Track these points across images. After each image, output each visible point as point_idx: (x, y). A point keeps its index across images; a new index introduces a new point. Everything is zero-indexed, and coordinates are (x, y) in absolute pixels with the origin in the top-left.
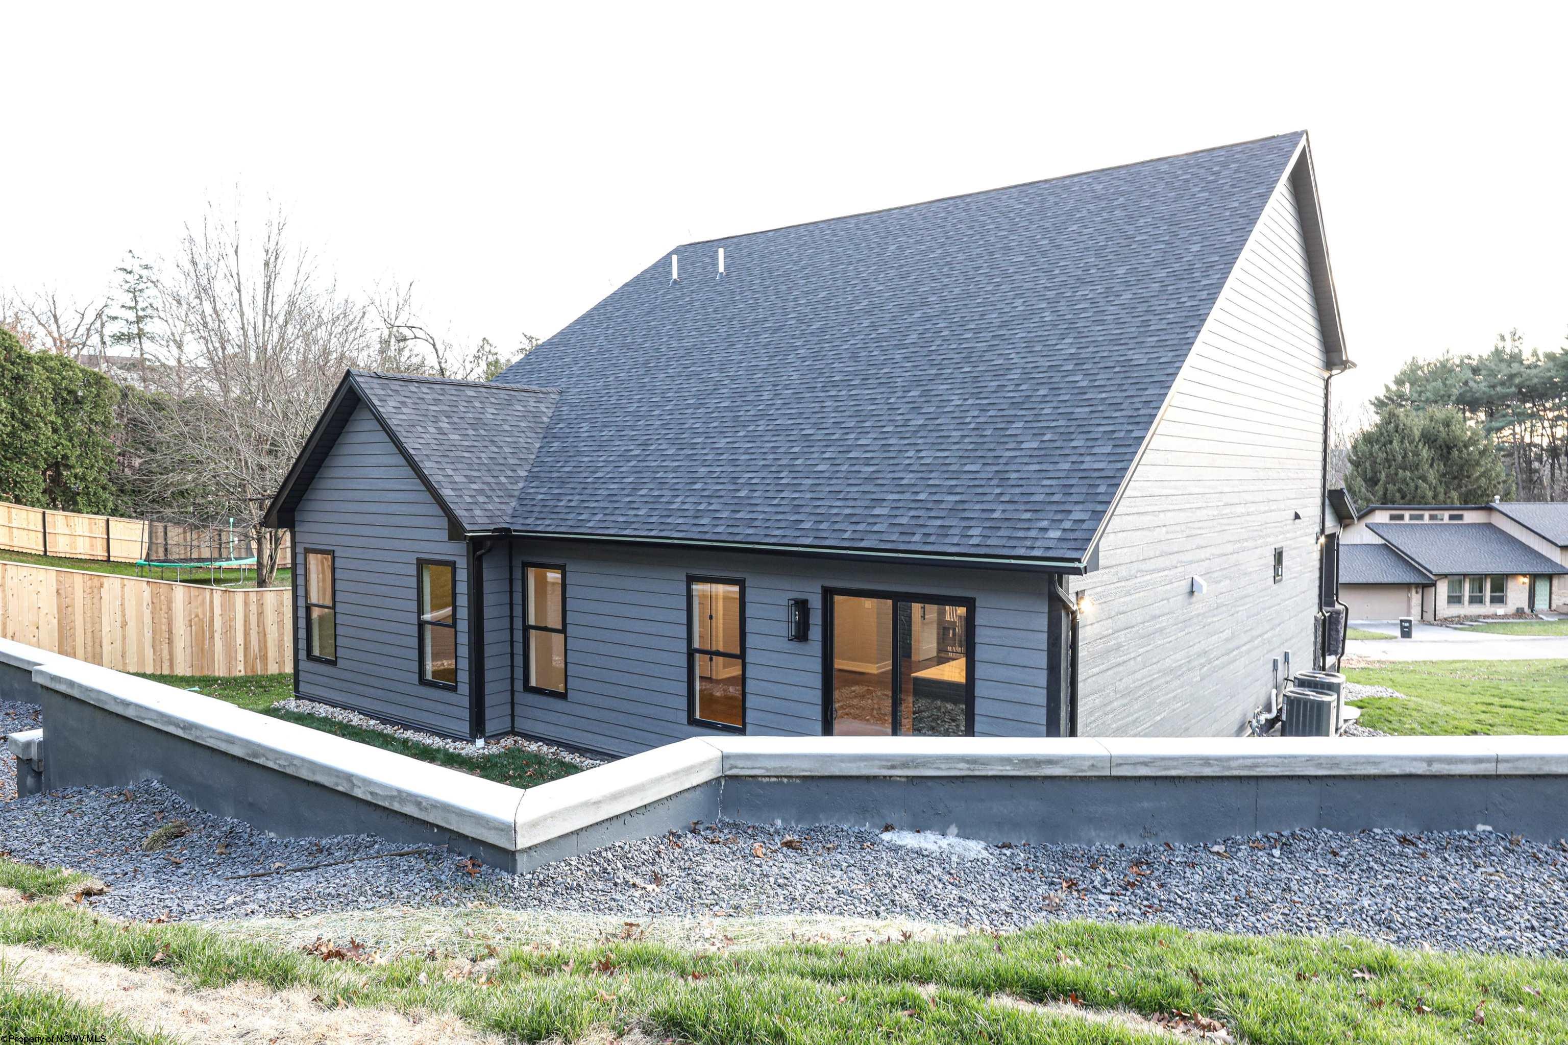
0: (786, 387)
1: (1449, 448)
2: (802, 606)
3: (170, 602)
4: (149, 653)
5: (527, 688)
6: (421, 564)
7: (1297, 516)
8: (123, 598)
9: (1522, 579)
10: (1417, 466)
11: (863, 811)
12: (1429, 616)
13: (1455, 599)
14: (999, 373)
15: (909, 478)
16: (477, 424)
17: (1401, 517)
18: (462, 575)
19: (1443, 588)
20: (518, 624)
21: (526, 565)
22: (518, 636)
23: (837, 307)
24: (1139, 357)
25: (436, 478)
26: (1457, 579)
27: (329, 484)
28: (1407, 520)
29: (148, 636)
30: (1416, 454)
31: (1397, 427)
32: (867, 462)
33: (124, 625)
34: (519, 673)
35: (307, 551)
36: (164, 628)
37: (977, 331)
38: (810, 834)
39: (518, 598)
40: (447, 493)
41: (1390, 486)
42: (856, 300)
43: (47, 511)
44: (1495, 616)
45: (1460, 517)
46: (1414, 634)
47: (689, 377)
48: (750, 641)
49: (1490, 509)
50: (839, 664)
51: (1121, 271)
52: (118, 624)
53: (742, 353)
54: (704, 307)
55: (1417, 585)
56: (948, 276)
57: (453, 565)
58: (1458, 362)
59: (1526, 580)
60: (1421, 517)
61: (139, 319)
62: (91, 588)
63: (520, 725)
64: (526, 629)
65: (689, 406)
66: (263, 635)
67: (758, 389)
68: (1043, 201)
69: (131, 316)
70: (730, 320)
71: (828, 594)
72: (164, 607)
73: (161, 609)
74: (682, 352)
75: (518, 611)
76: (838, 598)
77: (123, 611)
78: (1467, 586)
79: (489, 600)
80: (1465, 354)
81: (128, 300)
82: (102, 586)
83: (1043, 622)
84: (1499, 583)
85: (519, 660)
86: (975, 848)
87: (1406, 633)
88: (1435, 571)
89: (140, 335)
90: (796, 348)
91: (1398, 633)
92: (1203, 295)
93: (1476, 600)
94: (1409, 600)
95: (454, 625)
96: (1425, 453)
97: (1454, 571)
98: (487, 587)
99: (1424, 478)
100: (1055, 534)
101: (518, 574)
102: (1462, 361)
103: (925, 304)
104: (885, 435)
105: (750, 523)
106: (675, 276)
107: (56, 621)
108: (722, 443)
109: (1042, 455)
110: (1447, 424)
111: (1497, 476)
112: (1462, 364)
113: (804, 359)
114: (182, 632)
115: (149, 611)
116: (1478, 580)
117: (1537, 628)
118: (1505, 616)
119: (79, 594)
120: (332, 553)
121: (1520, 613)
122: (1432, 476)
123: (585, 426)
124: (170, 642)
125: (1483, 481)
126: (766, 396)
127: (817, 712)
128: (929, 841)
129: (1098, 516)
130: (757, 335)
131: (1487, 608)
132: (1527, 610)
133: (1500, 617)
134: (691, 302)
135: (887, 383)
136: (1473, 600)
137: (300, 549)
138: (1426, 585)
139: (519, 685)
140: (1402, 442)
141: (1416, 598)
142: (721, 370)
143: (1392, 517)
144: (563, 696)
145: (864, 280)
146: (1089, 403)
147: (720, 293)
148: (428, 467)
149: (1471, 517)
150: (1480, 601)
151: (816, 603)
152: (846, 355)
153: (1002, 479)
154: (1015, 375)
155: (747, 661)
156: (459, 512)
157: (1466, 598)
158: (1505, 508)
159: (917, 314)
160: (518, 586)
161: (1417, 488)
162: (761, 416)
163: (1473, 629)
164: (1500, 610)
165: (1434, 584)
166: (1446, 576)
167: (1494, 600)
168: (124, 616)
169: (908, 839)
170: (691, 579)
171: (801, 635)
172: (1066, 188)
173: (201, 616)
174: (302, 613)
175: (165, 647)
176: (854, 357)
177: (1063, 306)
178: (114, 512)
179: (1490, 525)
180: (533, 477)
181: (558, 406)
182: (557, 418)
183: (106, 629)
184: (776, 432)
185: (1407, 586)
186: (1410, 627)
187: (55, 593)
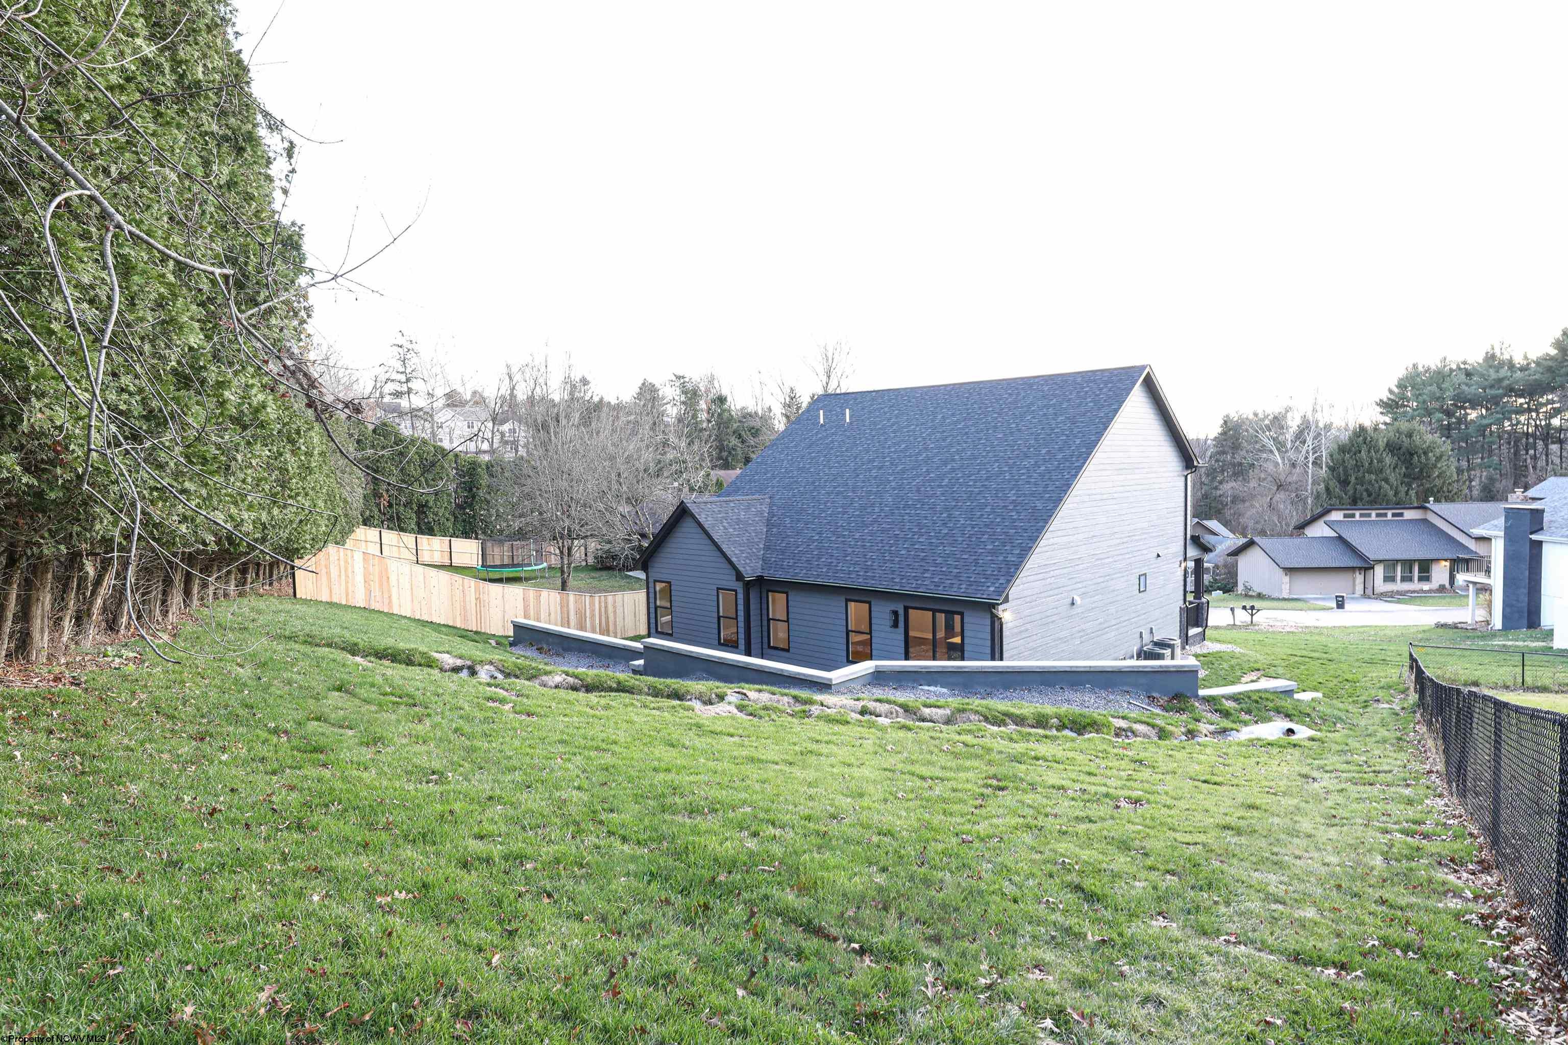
0: (886, 506)
1: (1411, 455)
2: (895, 613)
5: (770, 647)
6: (718, 589)
7: (1158, 556)
9: (1444, 563)
10: (1381, 471)
11: (914, 681)
12: (1369, 591)
13: (1389, 579)
14: (982, 507)
15: (939, 560)
16: (738, 522)
17: (1353, 516)
18: (741, 596)
19: (1379, 571)
20: (765, 618)
21: (768, 591)
22: (765, 623)
23: (910, 456)
24: (1039, 505)
25: (728, 553)
26: (1390, 564)
27: (669, 550)
28: (1357, 517)
30: (1380, 461)
31: (1365, 439)
32: (923, 550)
34: (765, 640)
35: (655, 581)
37: (975, 481)
38: (900, 686)
39: (764, 606)
40: (734, 559)
41: (1358, 487)
42: (919, 453)
44: (1422, 591)
45: (1401, 515)
46: (1346, 606)
47: (838, 494)
48: (874, 627)
49: (1425, 508)
50: (912, 633)
51: (1044, 451)
53: (864, 482)
54: (840, 447)
55: (1360, 569)
56: (966, 442)
57: (736, 591)
58: (1454, 367)
59: (1448, 564)
60: (1369, 515)
61: (408, 380)
64: (769, 620)
65: (839, 513)
66: (607, 618)
67: (873, 505)
68: (1018, 394)
69: (403, 378)
70: (855, 458)
71: (906, 609)
74: (832, 477)
75: (764, 612)
76: (910, 611)
78: (1399, 569)
79: (752, 607)
80: (1461, 359)
81: (399, 366)
83: (988, 622)
84: (1425, 567)
85: (765, 634)
86: (945, 690)
87: (1340, 605)
88: (1372, 558)
89: (409, 391)
90: (890, 482)
91: (1334, 605)
92: (1073, 472)
93: (1407, 579)
94: (1354, 580)
95: (736, 618)
96: (1388, 460)
97: (1387, 558)
98: (752, 601)
99: (1386, 480)
100: (992, 589)
101: (764, 595)
102: (1458, 366)
103: (953, 460)
104: (930, 537)
105: (873, 578)
106: (822, 421)
108: (857, 535)
109: (993, 553)
110: (1410, 435)
111: (1450, 477)
112: (1459, 368)
113: (894, 489)
116: (1408, 564)
117: (1456, 601)
118: (1430, 591)
119: (532, 600)
120: (669, 583)
121: (1442, 588)
122: (1392, 478)
123: (788, 520)
125: (1438, 482)
126: (877, 510)
127: (902, 651)
128: (932, 688)
129: (1009, 581)
130: (870, 470)
131: (1416, 585)
132: (1447, 585)
133: (1425, 592)
134: (832, 442)
135: (933, 508)
136: (1403, 579)
137: (651, 580)
138: (1367, 567)
139: (765, 646)
140: (1369, 452)
141: (1359, 578)
142: (853, 492)
143: (1345, 516)
144: (788, 650)
145: (924, 439)
146: (1015, 528)
147: (848, 437)
148: (724, 547)
149: (1409, 515)
150: (1410, 579)
151: (901, 612)
152: (914, 489)
153: (976, 562)
154: (988, 509)
155: (872, 634)
156: (741, 569)
157: (1399, 578)
158: (1436, 507)
159: (949, 467)
160: (764, 600)
161: (1380, 488)
162: (875, 521)
163: (1399, 602)
164: (1426, 587)
165: (1373, 568)
166: (1380, 561)
167: (1421, 579)
169: (926, 688)
170: (847, 601)
171: (895, 625)
172: (1031, 385)
174: (652, 610)
176: (918, 491)
177: (1014, 471)
178: (453, 535)
179: (1425, 521)
180: (767, 548)
181: (771, 505)
182: (771, 514)
184: (883, 531)
185: (1353, 569)
186: (1343, 601)
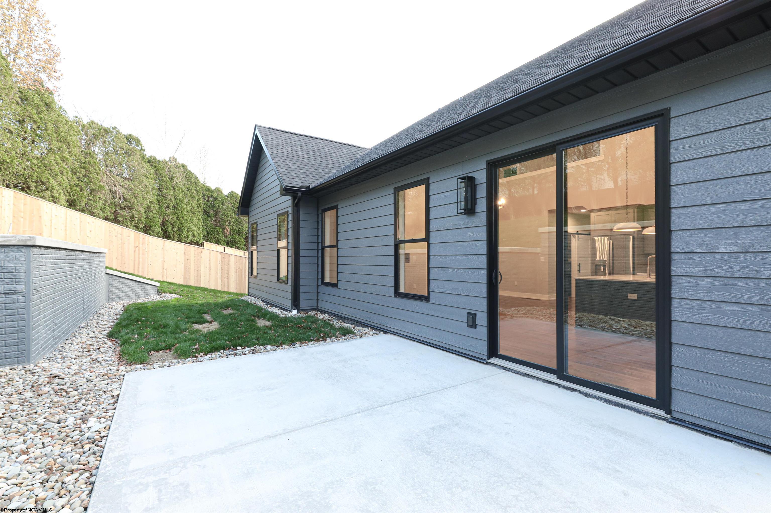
2: (469, 183)
3: (229, 261)
4: (219, 282)
5: (324, 284)
6: (278, 215)
8: (210, 258)
18: (290, 217)
20: (320, 246)
21: (323, 211)
22: (320, 253)
25: (279, 164)
27: (257, 189)
29: (219, 275)
33: (210, 269)
34: (320, 274)
35: (252, 225)
36: (226, 272)
39: (320, 232)
40: (282, 170)
43: (245, 252)
48: (432, 226)
52: (208, 268)
57: (288, 213)
62: (197, 253)
63: (322, 305)
64: (324, 248)
71: (492, 168)
72: (226, 263)
73: (225, 264)
75: (320, 239)
76: (501, 170)
77: (210, 263)
79: (303, 231)
82: (202, 252)
85: (320, 267)
95: (288, 246)
101: (320, 218)
107: (183, 265)
114: (233, 275)
115: (220, 264)
120: (257, 223)
124: (228, 278)
139: (320, 281)
144: (336, 285)
148: (276, 160)
151: (482, 178)
155: (430, 242)
156: (284, 178)
160: (320, 225)
168: (210, 265)
170: (397, 191)
171: (469, 209)
173: (241, 268)
175: (226, 280)
183: (203, 270)
187: (183, 254)
